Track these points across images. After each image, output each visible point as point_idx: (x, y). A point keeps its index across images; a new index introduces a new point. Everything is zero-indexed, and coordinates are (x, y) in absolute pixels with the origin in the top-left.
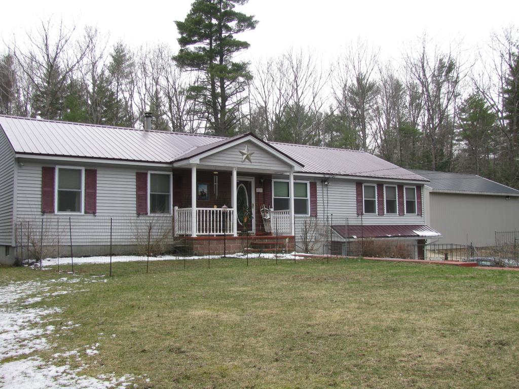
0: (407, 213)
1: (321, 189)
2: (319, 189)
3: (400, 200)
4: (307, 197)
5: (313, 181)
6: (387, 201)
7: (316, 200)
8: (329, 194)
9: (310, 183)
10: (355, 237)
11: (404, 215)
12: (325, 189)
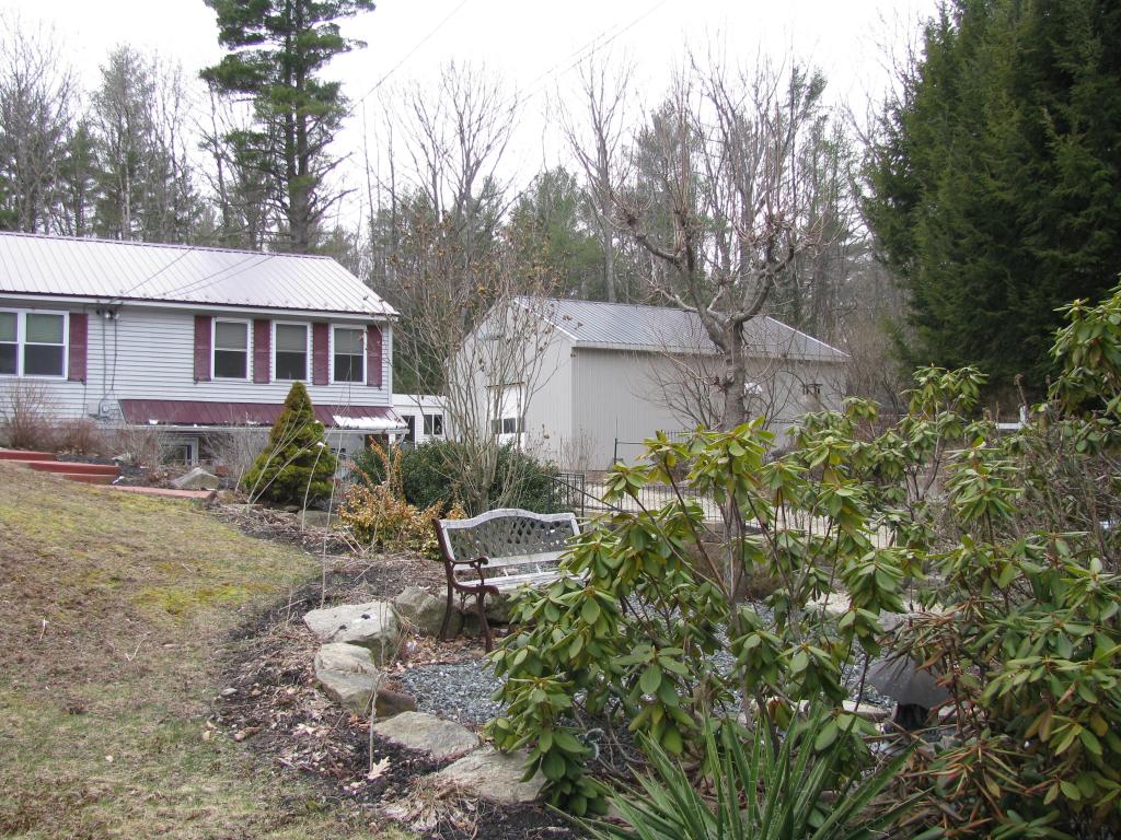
0: (335, 379)
1: (100, 327)
2: (94, 327)
3: (318, 353)
4: (62, 342)
5: (80, 311)
6: (279, 355)
7: (85, 349)
8: (118, 338)
9: (71, 315)
10: (154, 422)
11: (327, 384)
12: (110, 329)
